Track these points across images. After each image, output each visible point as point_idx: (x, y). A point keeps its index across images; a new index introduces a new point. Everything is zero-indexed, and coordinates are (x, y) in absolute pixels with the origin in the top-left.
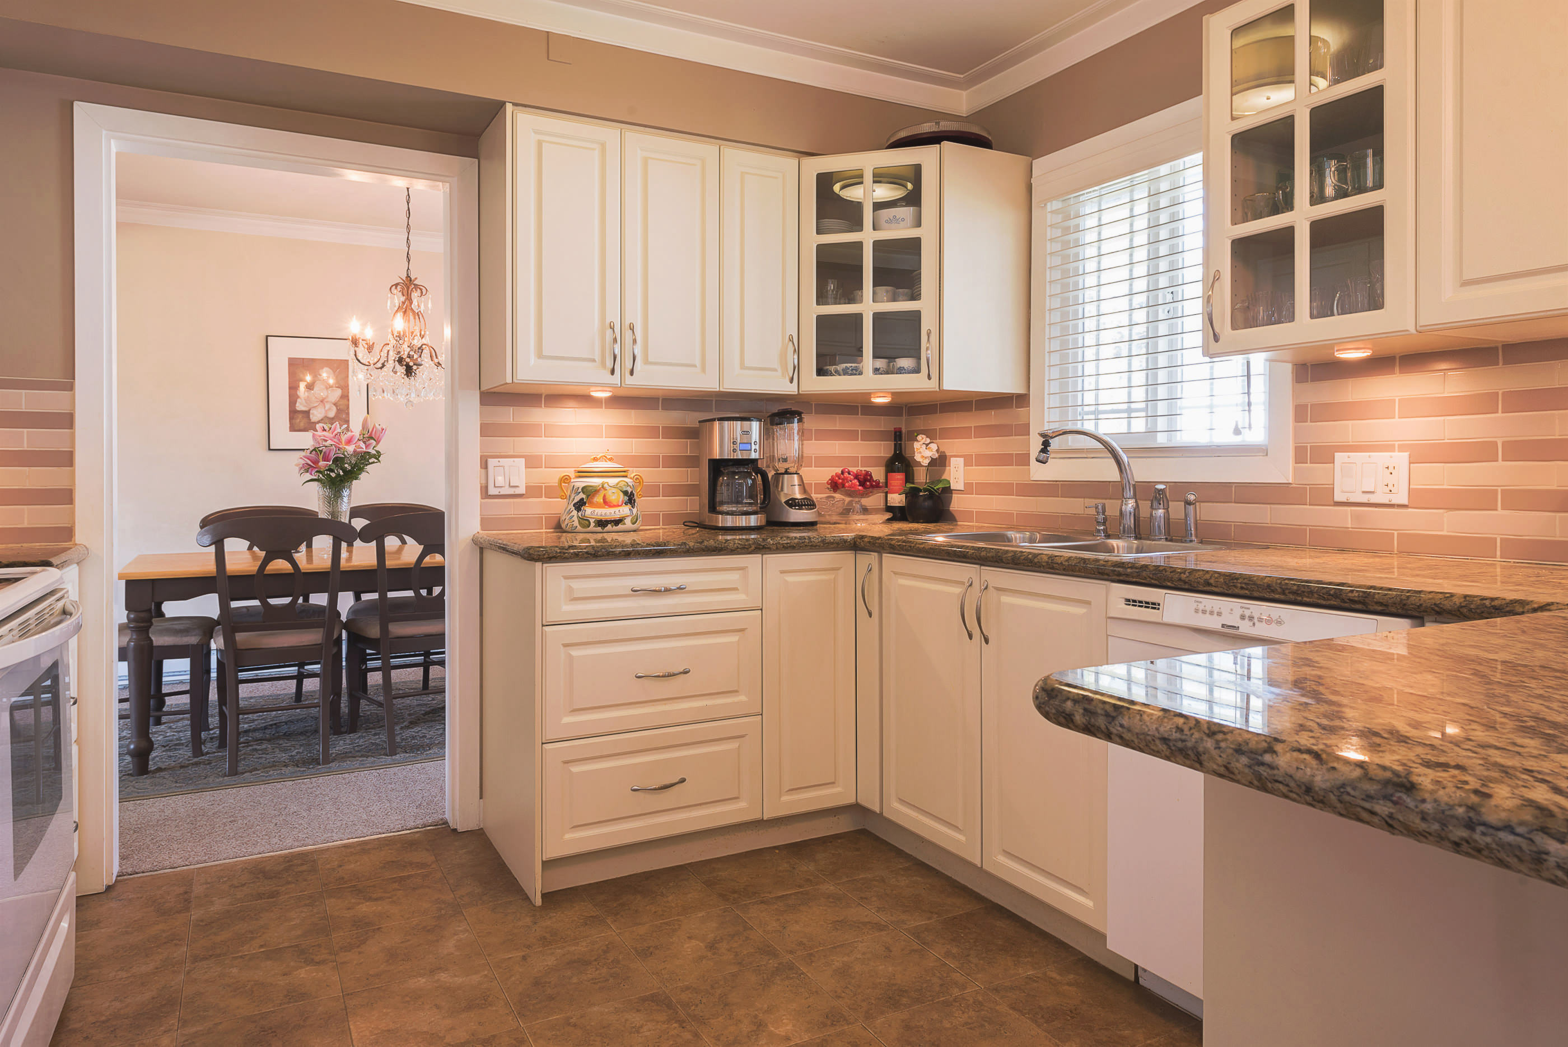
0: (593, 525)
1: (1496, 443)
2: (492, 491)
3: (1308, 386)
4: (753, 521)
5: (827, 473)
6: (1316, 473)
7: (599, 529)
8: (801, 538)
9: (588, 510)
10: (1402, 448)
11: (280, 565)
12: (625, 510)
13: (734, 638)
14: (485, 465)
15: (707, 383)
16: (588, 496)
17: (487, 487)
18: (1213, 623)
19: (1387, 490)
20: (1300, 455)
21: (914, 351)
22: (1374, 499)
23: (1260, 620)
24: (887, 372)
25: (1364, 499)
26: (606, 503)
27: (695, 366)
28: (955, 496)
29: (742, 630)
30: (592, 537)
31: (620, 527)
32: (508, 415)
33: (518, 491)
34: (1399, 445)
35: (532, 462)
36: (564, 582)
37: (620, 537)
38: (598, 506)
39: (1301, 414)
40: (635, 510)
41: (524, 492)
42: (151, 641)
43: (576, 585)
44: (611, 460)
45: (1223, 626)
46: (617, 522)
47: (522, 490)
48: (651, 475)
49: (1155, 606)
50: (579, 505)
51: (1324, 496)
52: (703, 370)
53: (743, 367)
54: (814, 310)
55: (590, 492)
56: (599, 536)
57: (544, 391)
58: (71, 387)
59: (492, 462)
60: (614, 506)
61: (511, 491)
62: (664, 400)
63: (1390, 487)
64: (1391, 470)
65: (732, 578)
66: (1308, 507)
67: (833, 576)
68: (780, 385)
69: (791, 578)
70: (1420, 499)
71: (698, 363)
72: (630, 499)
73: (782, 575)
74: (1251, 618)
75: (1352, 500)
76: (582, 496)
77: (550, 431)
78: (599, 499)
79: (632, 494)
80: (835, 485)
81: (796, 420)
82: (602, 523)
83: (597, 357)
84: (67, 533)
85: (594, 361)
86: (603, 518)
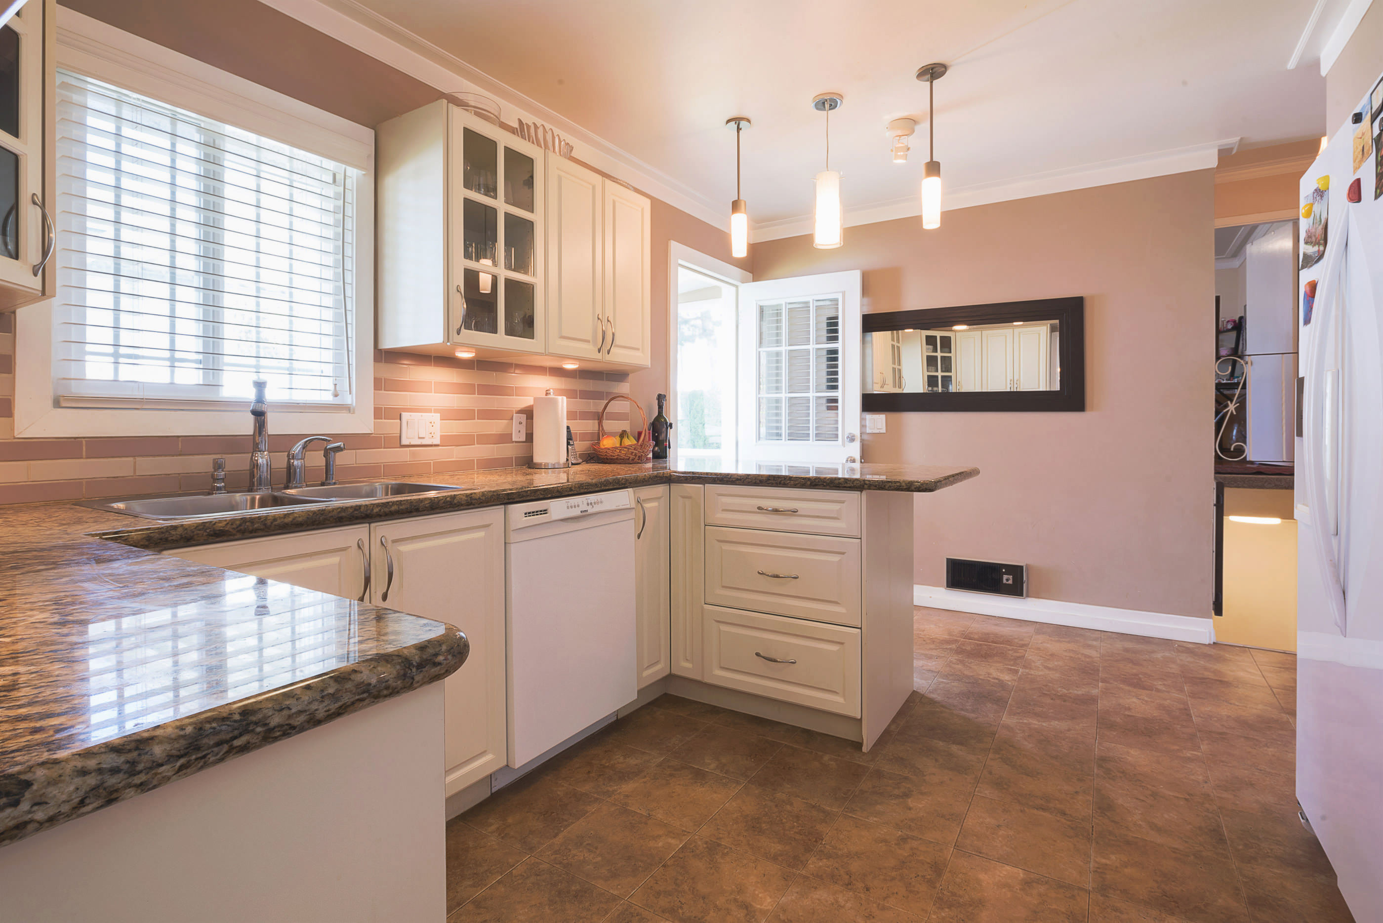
1: (475, 410)
3: (382, 366)
6: (389, 426)
10: (436, 411)
18: (576, 512)
19: (431, 436)
20: (378, 413)
22: (424, 442)
23: (595, 503)
25: (419, 442)
34: (434, 409)
39: (378, 384)
45: (581, 512)
49: (545, 512)
51: (397, 442)
63: (432, 435)
64: (433, 424)
66: (382, 450)
70: (448, 441)
74: (591, 503)
75: (413, 443)
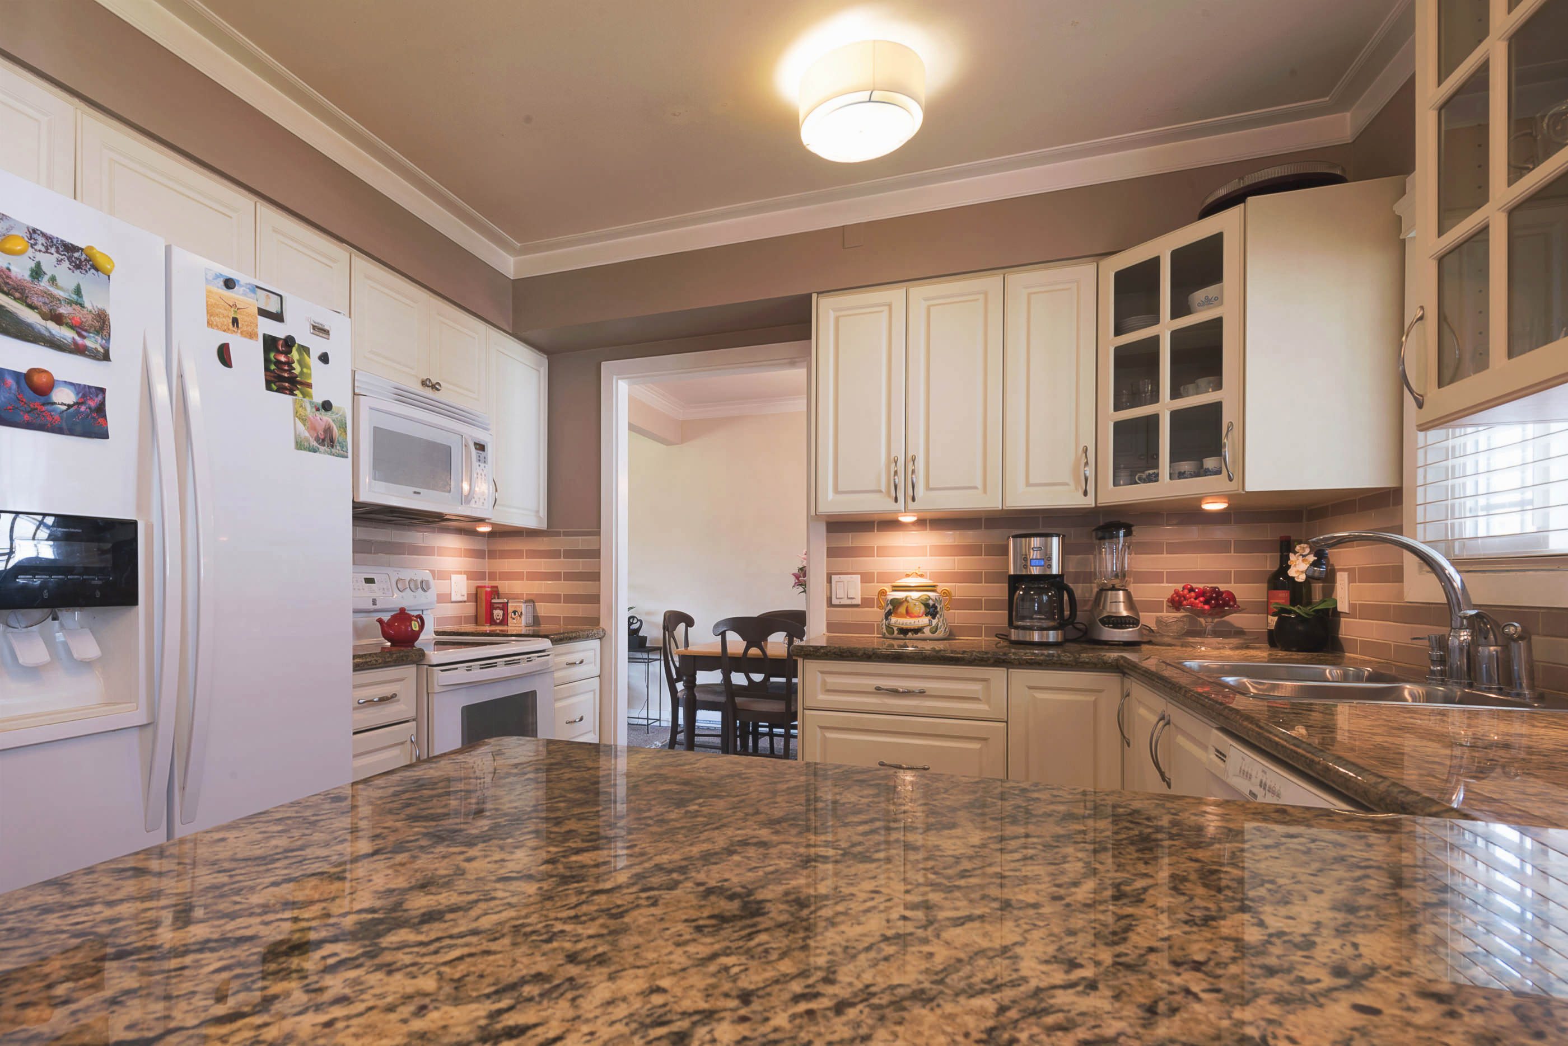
0: (896, 632)
2: (835, 602)
4: (1052, 636)
5: (1167, 590)
7: (902, 636)
8: (1049, 655)
9: (893, 620)
11: (754, 651)
12: (924, 620)
13: (976, 746)
14: (829, 581)
15: (990, 502)
16: (894, 607)
17: (831, 598)
21: (1216, 449)
24: (1197, 475)
26: (908, 613)
27: (975, 488)
28: (1343, 620)
29: (985, 739)
30: (895, 643)
31: (920, 635)
32: (850, 540)
33: (854, 602)
35: (867, 578)
36: (820, 675)
37: (921, 645)
38: (901, 616)
40: (934, 622)
41: (859, 602)
42: (695, 696)
43: (831, 680)
44: (921, 576)
46: (917, 630)
47: (858, 601)
48: (961, 590)
50: (888, 614)
52: (985, 491)
53: (1028, 484)
54: (1111, 416)
55: (896, 604)
56: (901, 642)
57: (876, 518)
58: (599, 534)
59: (835, 578)
60: (915, 617)
61: (849, 602)
62: (987, 520)
65: (976, 688)
67: (1093, 698)
68: (1070, 498)
69: (1040, 695)
71: (979, 484)
72: (931, 610)
73: (1032, 691)
76: (890, 607)
77: (882, 552)
78: (902, 610)
79: (934, 607)
80: (1176, 603)
81: (1121, 533)
82: (904, 631)
83: (883, 489)
84: (596, 621)
85: (880, 491)
86: (904, 626)
